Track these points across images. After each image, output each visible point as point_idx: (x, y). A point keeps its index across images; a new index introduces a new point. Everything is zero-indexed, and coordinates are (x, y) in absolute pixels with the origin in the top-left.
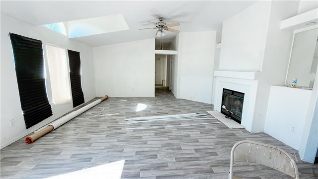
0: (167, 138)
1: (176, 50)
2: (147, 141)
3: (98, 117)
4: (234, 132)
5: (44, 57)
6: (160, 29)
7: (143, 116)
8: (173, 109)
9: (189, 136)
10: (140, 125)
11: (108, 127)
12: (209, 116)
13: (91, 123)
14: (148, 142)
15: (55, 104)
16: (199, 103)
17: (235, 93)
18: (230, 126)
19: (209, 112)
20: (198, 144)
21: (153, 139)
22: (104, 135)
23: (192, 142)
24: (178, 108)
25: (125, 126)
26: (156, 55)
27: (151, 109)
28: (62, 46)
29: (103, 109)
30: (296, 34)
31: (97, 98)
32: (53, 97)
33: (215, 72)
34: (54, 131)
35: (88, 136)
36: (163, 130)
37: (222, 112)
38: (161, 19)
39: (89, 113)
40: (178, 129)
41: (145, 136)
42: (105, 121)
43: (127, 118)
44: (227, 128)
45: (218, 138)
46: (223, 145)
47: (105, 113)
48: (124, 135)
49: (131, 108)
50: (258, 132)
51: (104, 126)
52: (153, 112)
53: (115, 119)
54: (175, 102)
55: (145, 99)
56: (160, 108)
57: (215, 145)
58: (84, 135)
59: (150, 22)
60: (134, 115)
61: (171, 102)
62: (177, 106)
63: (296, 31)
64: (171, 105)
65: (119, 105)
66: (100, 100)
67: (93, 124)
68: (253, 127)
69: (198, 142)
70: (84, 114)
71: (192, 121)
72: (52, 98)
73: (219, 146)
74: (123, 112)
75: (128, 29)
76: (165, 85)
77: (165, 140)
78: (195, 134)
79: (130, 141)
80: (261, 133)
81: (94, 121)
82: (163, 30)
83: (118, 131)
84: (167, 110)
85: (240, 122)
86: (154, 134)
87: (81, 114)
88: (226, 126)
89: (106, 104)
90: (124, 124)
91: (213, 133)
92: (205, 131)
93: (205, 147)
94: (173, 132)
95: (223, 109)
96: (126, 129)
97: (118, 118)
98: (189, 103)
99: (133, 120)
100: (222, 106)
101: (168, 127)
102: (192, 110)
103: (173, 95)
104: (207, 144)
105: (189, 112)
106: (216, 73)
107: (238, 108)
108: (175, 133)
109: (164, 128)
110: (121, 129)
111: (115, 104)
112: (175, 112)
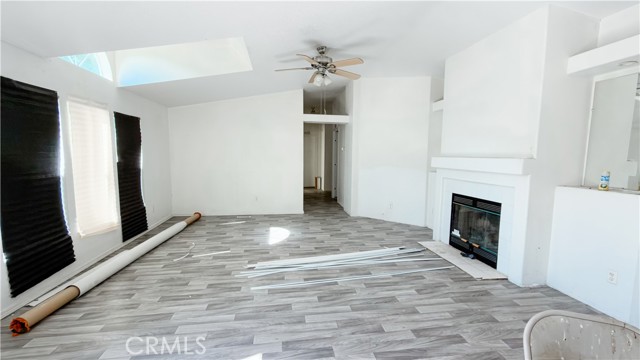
0: (348, 308)
1: (347, 114)
2: (303, 316)
3: (181, 263)
4: (487, 287)
5: (61, 127)
6: (321, 70)
7: (286, 257)
8: (346, 240)
9: (393, 299)
10: (281, 278)
11: (210, 286)
12: (427, 252)
13: (168, 277)
14: (308, 319)
15: (82, 235)
16: (400, 224)
17: (479, 203)
18: (476, 275)
19: (426, 244)
20: (416, 317)
21: (316, 310)
22: (201, 305)
23: (404, 314)
24: (358, 238)
25: (248, 282)
26: (306, 125)
27: (299, 240)
28: (103, 105)
29: (192, 243)
30: (597, 83)
31: (174, 220)
32: (77, 219)
33: (433, 159)
34: (81, 301)
35: (165, 309)
36: (335, 288)
37: (451, 243)
38: (322, 50)
39: (162, 253)
40: (369, 286)
41: (298, 304)
42: (199, 270)
43: (250, 262)
44: (471, 279)
45: (456, 302)
46: (472, 318)
47: (198, 253)
48: (248, 304)
49: (257, 239)
50: (535, 285)
51: (199, 284)
52: (304, 247)
53: (224, 266)
54: (350, 224)
55: (282, 220)
56: (319, 237)
57: (454, 318)
58: (155, 306)
59: (301, 56)
60: (264, 256)
61: (340, 225)
62: (354, 234)
63: (598, 78)
64: (343, 231)
65: (228, 235)
66: (182, 224)
67: (172, 279)
68: (525, 274)
69: (416, 312)
70: (150, 257)
71: (394, 265)
72: (75, 222)
73: (463, 321)
74: (240, 250)
75: (251, 69)
76: (322, 187)
77: (344, 312)
78: (405, 295)
79: (264, 317)
80: (542, 287)
81: (176, 273)
82: (327, 72)
83: (233, 294)
84: (336, 242)
85: (493, 265)
86: (316, 298)
87: (143, 256)
88: (466, 273)
89: (198, 232)
90: (245, 278)
91: (445, 290)
92: (427, 287)
93: (436, 323)
94: (358, 292)
95: (455, 237)
96: (252, 288)
97: (229, 264)
98: (379, 226)
99: (263, 267)
100: (452, 230)
101: (343, 281)
102: (388, 240)
103: (342, 208)
104: (436, 316)
105: (382, 246)
106: (436, 162)
107: (486, 234)
108: (362, 294)
109: (336, 283)
110: (239, 289)
111: (218, 230)
112: (353, 246)
